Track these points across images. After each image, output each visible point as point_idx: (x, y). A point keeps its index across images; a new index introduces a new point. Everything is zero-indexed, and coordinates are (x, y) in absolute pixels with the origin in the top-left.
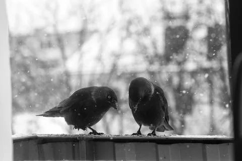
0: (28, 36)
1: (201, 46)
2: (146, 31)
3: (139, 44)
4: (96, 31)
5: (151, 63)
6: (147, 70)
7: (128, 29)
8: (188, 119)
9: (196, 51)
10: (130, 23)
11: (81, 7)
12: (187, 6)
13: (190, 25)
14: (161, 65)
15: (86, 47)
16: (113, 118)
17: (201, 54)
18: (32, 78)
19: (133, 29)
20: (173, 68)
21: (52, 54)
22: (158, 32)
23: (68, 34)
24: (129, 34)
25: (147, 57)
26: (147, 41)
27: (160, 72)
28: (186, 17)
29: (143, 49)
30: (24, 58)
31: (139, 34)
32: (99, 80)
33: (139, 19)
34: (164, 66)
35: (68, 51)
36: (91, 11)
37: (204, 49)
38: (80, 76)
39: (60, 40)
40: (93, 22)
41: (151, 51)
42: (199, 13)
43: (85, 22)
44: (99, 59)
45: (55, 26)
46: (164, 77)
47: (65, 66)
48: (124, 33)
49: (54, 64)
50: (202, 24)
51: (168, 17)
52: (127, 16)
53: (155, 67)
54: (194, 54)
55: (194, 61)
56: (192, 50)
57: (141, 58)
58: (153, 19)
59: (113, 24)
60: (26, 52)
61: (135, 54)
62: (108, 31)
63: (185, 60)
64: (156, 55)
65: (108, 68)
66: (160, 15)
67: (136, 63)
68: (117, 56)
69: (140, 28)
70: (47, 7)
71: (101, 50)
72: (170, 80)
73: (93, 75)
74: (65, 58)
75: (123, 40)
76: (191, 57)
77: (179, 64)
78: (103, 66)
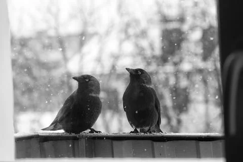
0: (30, 39)
1: (197, 47)
2: (144, 34)
3: (137, 45)
4: (96, 34)
7: (126, 32)
8: (184, 117)
9: (191, 52)
10: (128, 25)
11: (81, 11)
12: (183, 9)
13: (185, 27)
14: (158, 65)
15: (86, 49)
16: (112, 116)
17: (196, 55)
18: (34, 78)
19: (131, 31)
20: (169, 68)
21: (54, 55)
22: (155, 34)
23: (69, 37)
25: (145, 58)
26: (144, 43)
27: (157, 73)
28: (182, 20)
29: (141, 51)
30: (27, 59)
31: (137, 36)
33: (137, 22)
34: (160, 67)
35: (69, 53)
36: (91, 14)
37: (200, 50)
39: (61, 42)
40: (93, 25)
41: (148, 53)
42: (194, 16)
43: (85, 24)
44: (99, 60)
45: (56, 29)
46: (162, 77)
47: (66, 67)
48: (123, 36)
49: (56, 65)
50: (197, 26)
51: (165, 20)
52: (126, 19)
53: (153, 68)
54: (189, 55)
55: (190, 62)
56: (188, 51)
57: (139, 59)
58: (150, 21)
59: (112, 26)
60: (28, 54)
61: (133, 56)
62: (108, 33)
63: (181, 61)
64: (154, 57)
65: (107, 70)
66: (157, 18)
68: (116, 57)
69: (138, 31)
70: (49, 10)
71: (101, 51)
74: (66, 59)
76: (187, 58)
77: (176, 64)
78: (103, 67)
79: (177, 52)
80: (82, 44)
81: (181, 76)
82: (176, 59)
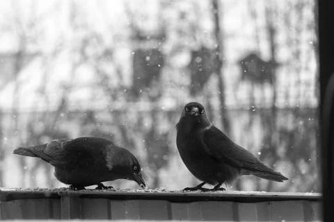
1: (182, 76)
2: (108, 54)
3: (98, 72)
4: (37, 54)
5: (114, 98)
6: (108, 107)
7: (82, 52)
8: (163, 174)
9: (175, 83)
10: (85, 42)
11: (18, 21)
12: (164, 22)
13: (167, 48)
14: (128, 101)
15: (23, 75)
17: (181, 86)
19: (90, 51)
20: (144, 105)
22: (124, 56)
24: (85, 58)
25: (109, 90)
26: (109, 69)
27: (125, 112)
28: (162, 36)
29: (103, 81)
31: (98, 58)
32: (42, 120)
33: (99, 38)
34: (131, 103)
36: (32, 25)
37: (186, 80)
38: (15, 113)
40: (34, 41)
41: (114, 82)
42: (180, 32)
43: (23, 39)
44: (42, 91)
46: (132, 117)
48: (77, 57)
51: (139, 36)
52: (82, 34)
53: (120, 104)
54: (172, 87)
55: (173, 97)
56: (171, 81)
57: (100, 91)
58: (117, 38)
59: (61, 45)
61: (92, 86)
62: (55, 54)
63: (160, 96)
64: (122, 88)
65: (54, 104)
66: (126, 33)
67: (93, 99)
68: (67, 88)
69: (100, 50)
71: (45, 79)
72: (140, 122)
73: (34, 113)
75: (75, 66)
76: (169, 91)
77: (154, 99)
78: (47, 101)
79: (154, 82)
80: (18, 68)
81: (160, 117)
82: (154, 92)
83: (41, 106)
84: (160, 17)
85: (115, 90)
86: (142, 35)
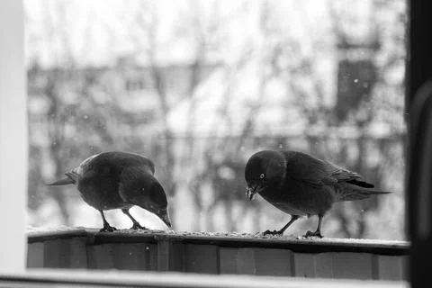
0: (104, 69)
2: (306, 67)
3: (292, 88)
4: (219, 65)
5: (312, 121)
6: (305, 133)
7: (274, 62)
8: (372, 219)
9: (390, 104)
10: (278, 51)
11: (196, 23)
12: (378, 26)
13: (381, 59)
14: (329, 125)
15: (201, 91)
16: (244, 212)
17: (398, 108)
18: (108, 139)
19: (283, 62)
20: (348, 131)
21: (144, 101)
22: (326, 69)
23: (173, 67)
24: (277, 72)
25: (306, 111)
26: (306, 84)
27: (326, 138)
28: (375, 45)
29: (298, 98)
30: (96, 105)
31: (293, 72)
32: (222, 147)
33: (295, 46)
34: (334, 128)
35: (172, 97)
36: (213, 29)
38: (190, 139)
39: (159, 78)
40: (216, 48)
41: (312, 102)
43: (202, 46)
44: (223, 112)
45: (151, 53)
46: (334, 146)
47: (165, 120)
48: (268, 70)
49: (146, 118)
51: (344, 44)
52: (274, 40)
53: (319, 129)
54: (386, 108)
55: (387, 121)
56: (384, 102)
57: (294, 113)
58: (318, 46)
59: (250, 53)
60: (99, 96)
61: (286, 105)
62: (241, 64)
63: (370, 119)
64: (322, 109)
65: (237, 129)
66: (331, 40)
67: (286, 122)
68: (255, 107)
69: (295, 62)
70: (139, 19)
71: (227, 96)
72: (343, 155)
73: (212, 138)
74: (165, 109)
75: (264, 81)
76: (381, 113)
77: (360, 124)
78: (230, 124)
79: (363, 102)
80: (195, 82)
81: (370, 146)
82: (361, 114)
83: (222, 130)
84: (372, 20)
85: (314, 112)
86: (348, 42)
